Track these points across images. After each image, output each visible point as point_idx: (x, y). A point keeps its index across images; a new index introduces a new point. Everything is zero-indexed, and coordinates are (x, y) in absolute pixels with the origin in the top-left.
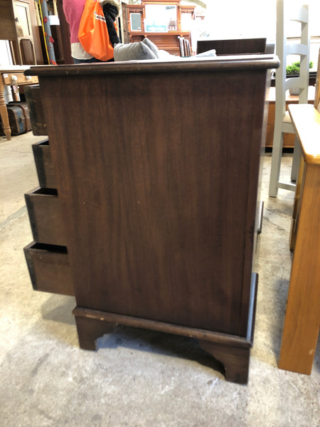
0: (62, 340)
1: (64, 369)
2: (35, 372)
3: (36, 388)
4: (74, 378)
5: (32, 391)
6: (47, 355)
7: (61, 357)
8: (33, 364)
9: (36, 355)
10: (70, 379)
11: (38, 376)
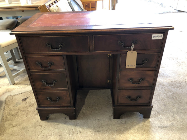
0: (150, 126)
1: (159, 119)
2: (166, 127)
3: (170, 123)
4: (160, 115)
5: (172, 124)
6: (159, 127)
7: (156, 123)
8: (164, 129)
9: (161, 130)
10: (161, 116)
11: (167, 125)
